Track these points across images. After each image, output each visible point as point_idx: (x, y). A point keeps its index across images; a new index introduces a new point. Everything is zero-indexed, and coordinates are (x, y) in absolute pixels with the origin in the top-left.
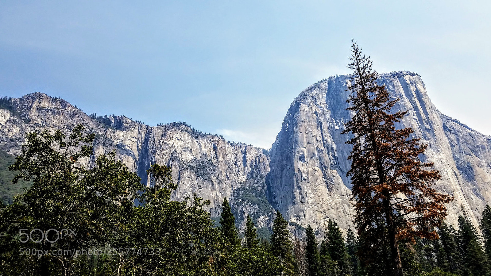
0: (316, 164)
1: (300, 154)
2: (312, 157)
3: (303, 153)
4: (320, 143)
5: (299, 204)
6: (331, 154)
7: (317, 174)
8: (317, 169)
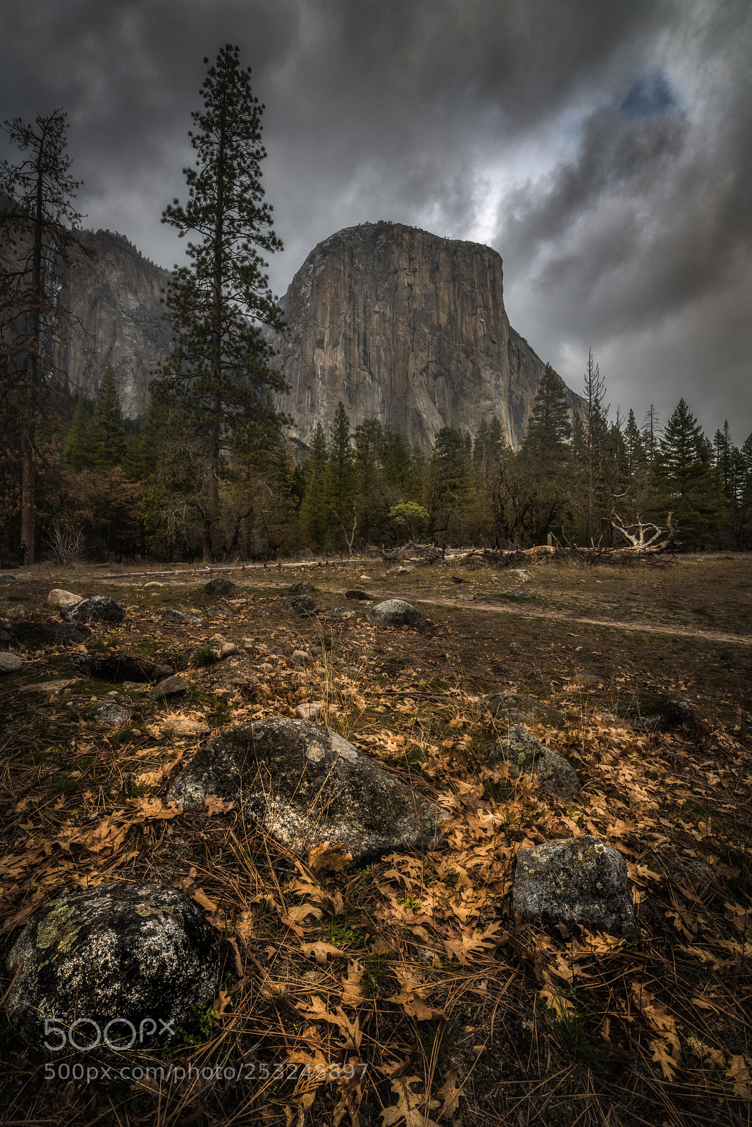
0: (339, 358)
1: (318, 337)
2: (334, 347)
3: (324, 336)
4: (350, 327)
5: (306, 413)
6: (361, 347)
7: (337, 372)
8: (340, 366)
